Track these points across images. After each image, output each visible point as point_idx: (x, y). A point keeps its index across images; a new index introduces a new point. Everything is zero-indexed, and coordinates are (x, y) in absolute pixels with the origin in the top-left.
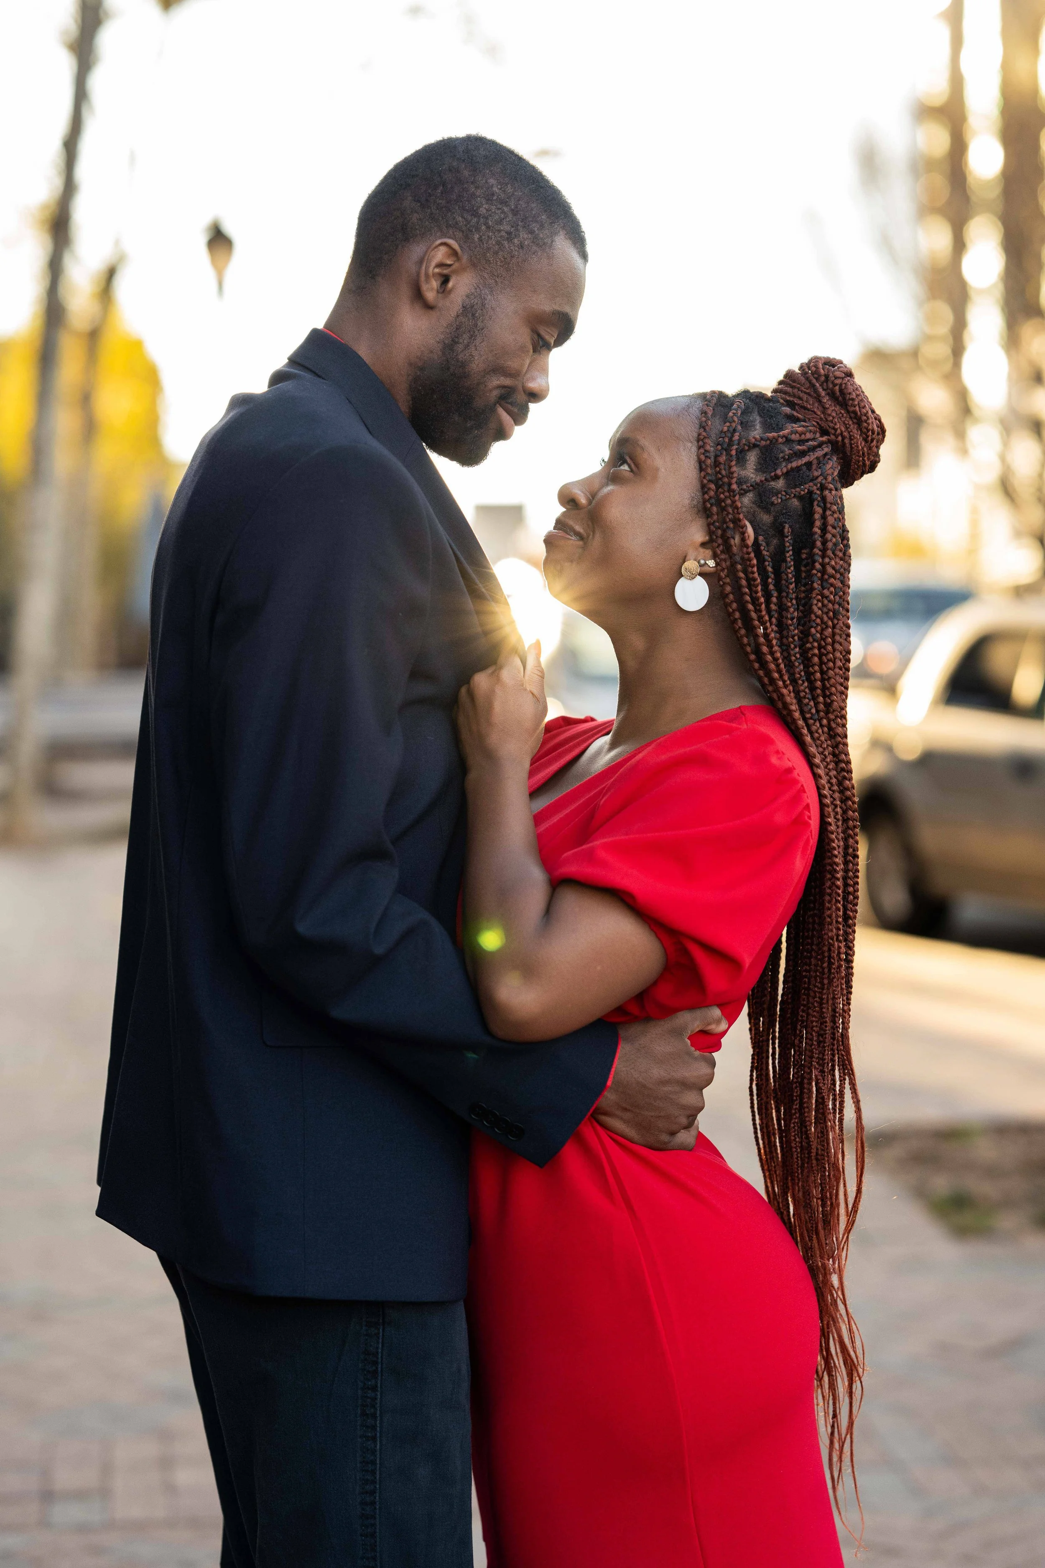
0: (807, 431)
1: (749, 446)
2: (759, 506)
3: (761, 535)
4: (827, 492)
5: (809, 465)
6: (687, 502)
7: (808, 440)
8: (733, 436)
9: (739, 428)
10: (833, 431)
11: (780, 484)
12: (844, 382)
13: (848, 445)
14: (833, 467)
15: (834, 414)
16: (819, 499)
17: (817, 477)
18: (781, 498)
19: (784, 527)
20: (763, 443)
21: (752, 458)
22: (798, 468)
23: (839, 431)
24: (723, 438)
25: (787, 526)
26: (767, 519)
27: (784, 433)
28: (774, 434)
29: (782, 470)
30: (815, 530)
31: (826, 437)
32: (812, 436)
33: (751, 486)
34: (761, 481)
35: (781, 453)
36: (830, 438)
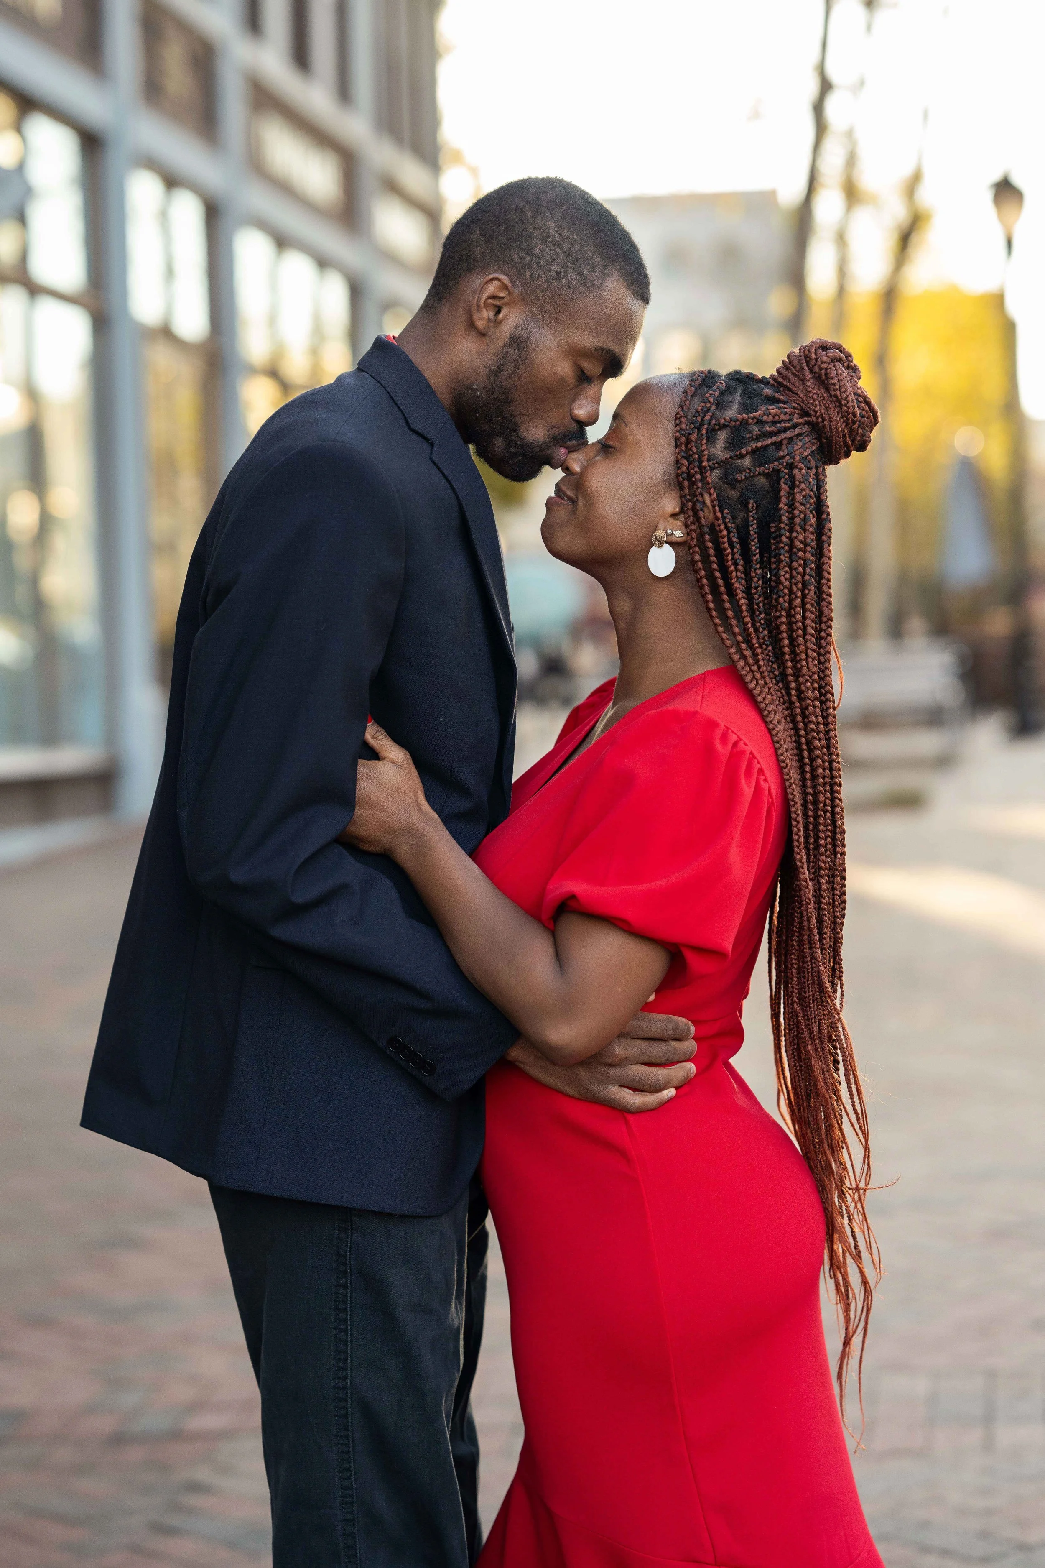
0: (782, 413)
1: (719, 426)
2: (724, 482)
3: (726, 509)
4: (796, 471)
5: (778, 445)
6: (659, 476)
7: (780, 422)
8: (705, 415)
9: (714, 407)
10: (813, 413)
11: (747, 462)
12: (830, 367)
13: (827, 426)
14: (803, 448)
15: (815, 397)
16: (787, 477)
17: (784, 457)
18: (745, 475)
19: (748, 503)
20: (733, 423)
21: (722, 437)
22: (764, 448)
23: (819, 413)
24: (697, 417)
25: (751, 501)
26: (733, 494)
27: (756, 414)
28: (745, 416)
29: (749, 449)
30: (781, 505)
31: (806, 418)
32: (787, 417)
33: (717, 463)
34: (726, 459)
35: (749, 433)
36: (810, 419)
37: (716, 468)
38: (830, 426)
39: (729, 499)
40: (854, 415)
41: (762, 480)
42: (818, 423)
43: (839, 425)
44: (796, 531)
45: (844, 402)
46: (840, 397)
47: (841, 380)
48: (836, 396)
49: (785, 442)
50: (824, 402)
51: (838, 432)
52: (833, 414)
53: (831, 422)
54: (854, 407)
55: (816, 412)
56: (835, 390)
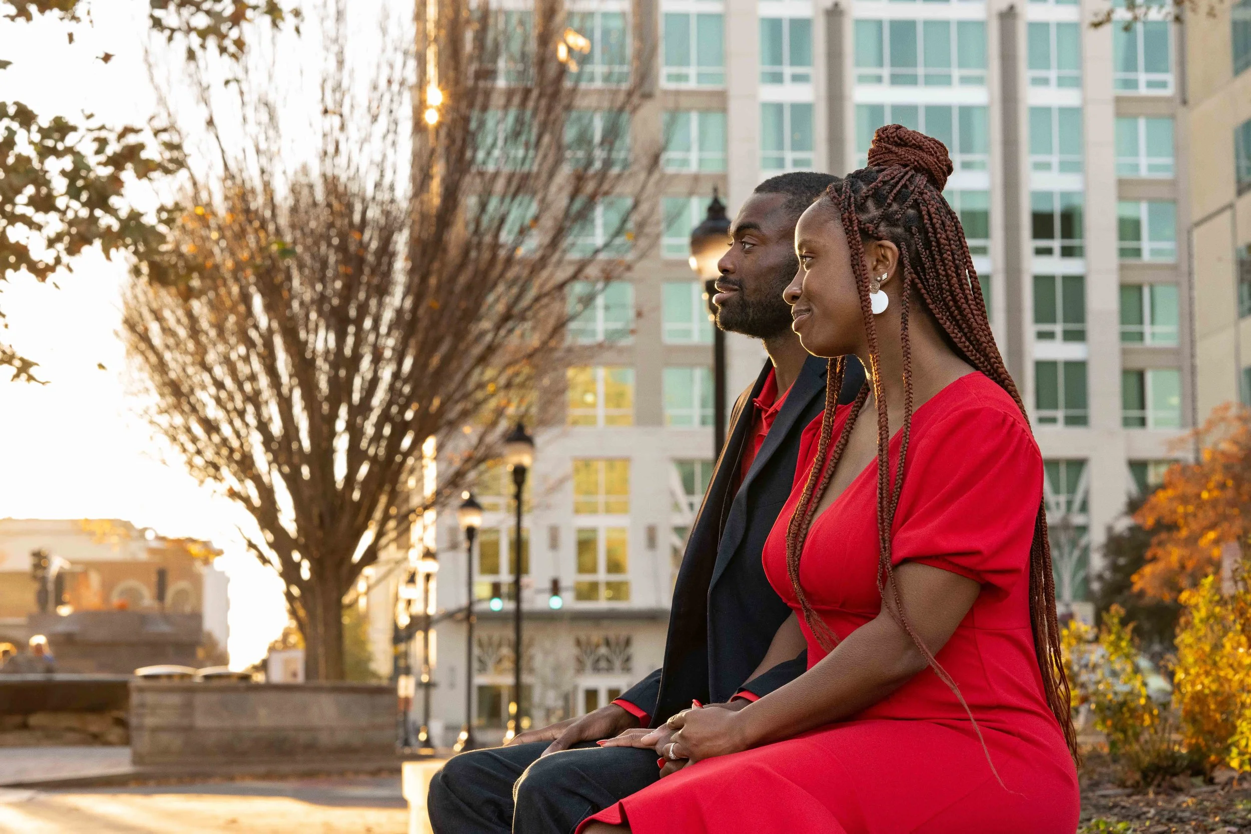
1: (863, 201)
2: (889, 226)
3: (900, 243)
5: (905, 186)
10: (909, 162)
11: (895, 207)
13: (922, 164)
14: (921, 180)
17: (914, 190)
19: (910, 229)
20: (871, 192)
22: (899, 192)
23: (912, 160)
29: (891, 198)
30: (926, 221)
32: (898, 172)
44: (939, 233)
51: (931, 163)
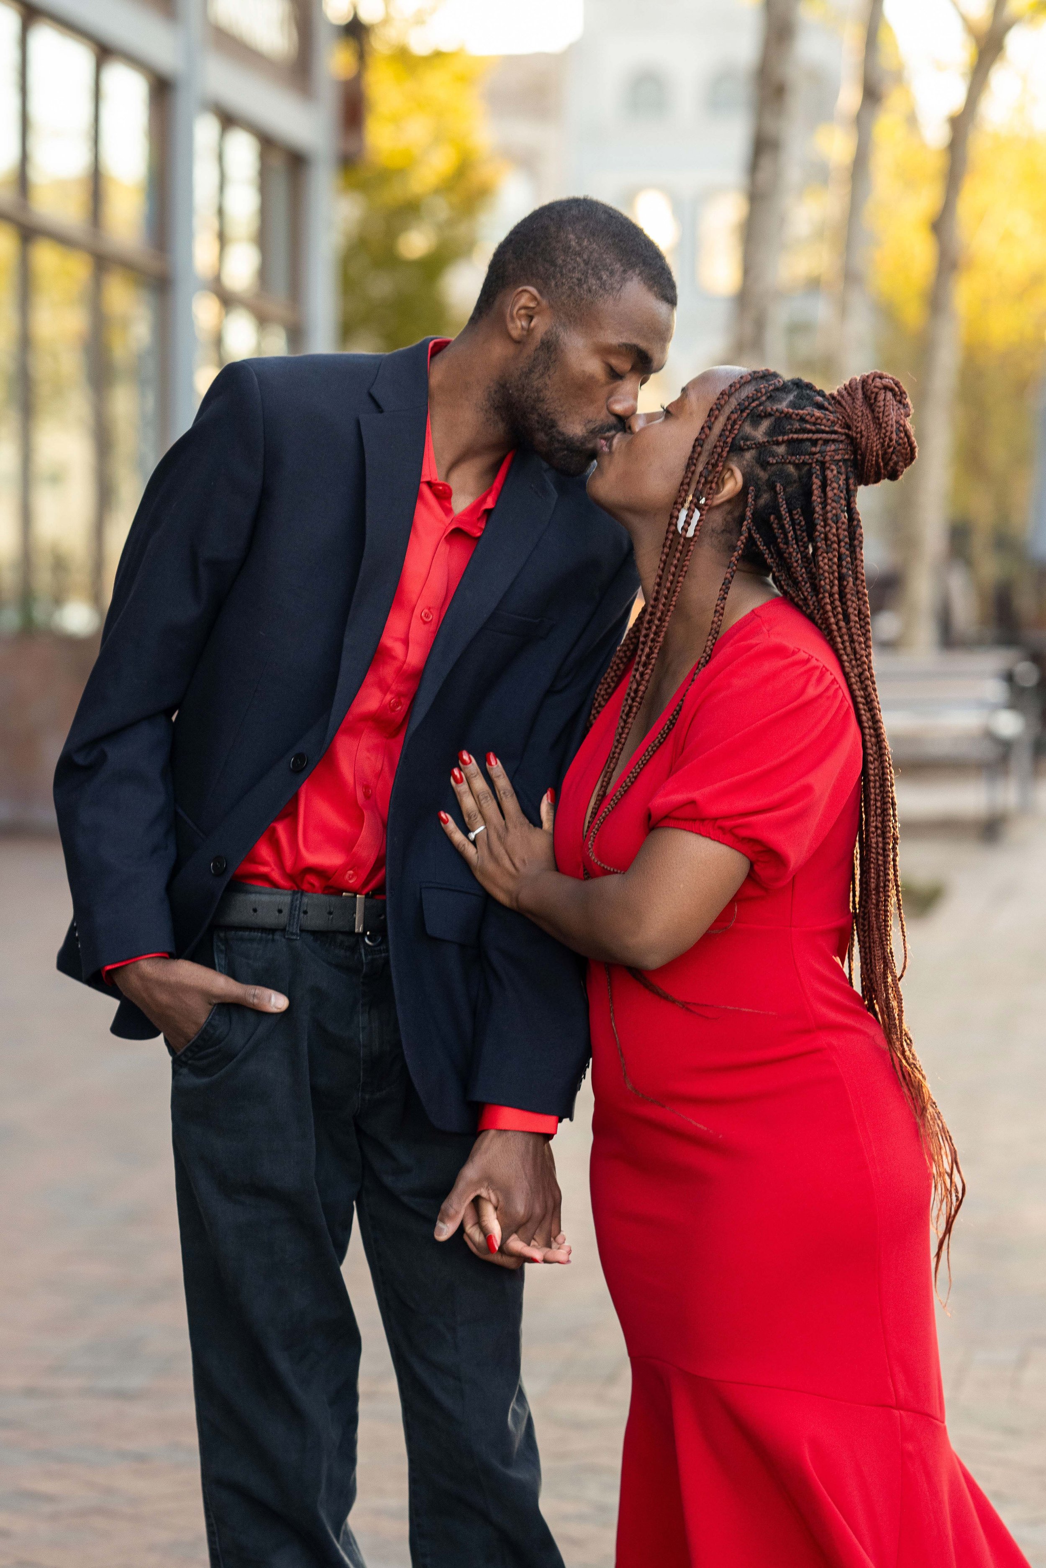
0: (826, 419)
4: (828, 472)
7: (821, 424)
8: (753, 402)
9: (764, 398)
12: (881, 394)
15: (859, 414)
16: (819, 472)
18: (777, 461)
24: (745, 401)
25: (778, 485)
26: (763, 475)
27: (801, 412)
28: (791, 410)
31: (847, 431)
33: (754, 444)
34: (764, 442)
35: (790, 425)
36: (850, 433)
37: (753, 448)
38: (867, 443)
39: (758, 479)
40: (891, 440)
41: (791, 469)
42: (856, 438)
43: (875, 445)
45: (884, 425)
46: (881, 420)
47: (887, 406)
48: (878, 418)
49: (820, 442)
50: (867, 421)
52: (872, 433)
53: (868, 439)
54: (892, 433)
55: (857, 428)
56: (879, 413)
